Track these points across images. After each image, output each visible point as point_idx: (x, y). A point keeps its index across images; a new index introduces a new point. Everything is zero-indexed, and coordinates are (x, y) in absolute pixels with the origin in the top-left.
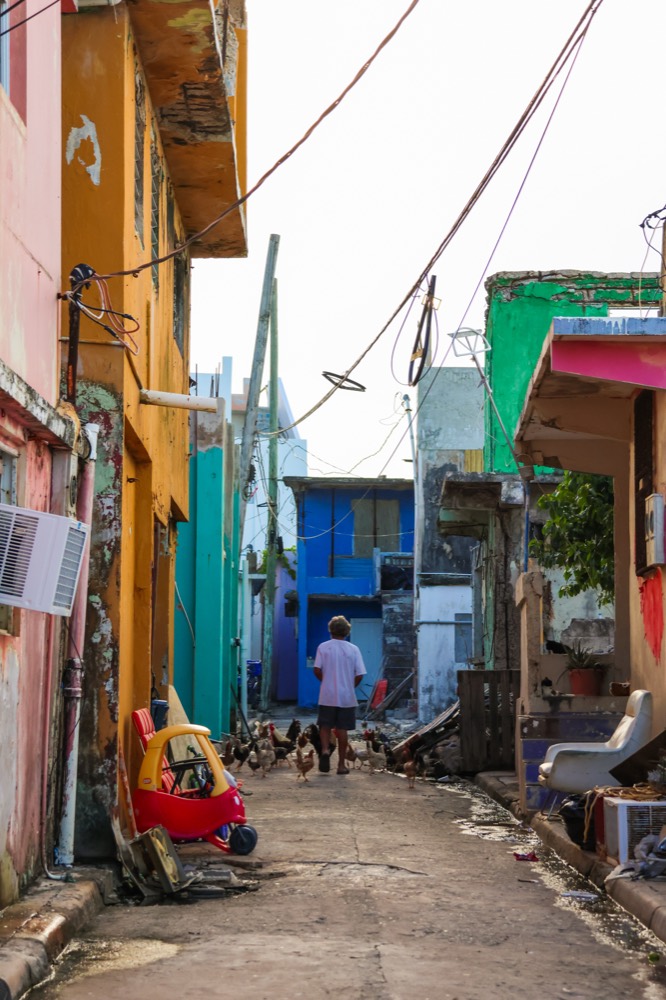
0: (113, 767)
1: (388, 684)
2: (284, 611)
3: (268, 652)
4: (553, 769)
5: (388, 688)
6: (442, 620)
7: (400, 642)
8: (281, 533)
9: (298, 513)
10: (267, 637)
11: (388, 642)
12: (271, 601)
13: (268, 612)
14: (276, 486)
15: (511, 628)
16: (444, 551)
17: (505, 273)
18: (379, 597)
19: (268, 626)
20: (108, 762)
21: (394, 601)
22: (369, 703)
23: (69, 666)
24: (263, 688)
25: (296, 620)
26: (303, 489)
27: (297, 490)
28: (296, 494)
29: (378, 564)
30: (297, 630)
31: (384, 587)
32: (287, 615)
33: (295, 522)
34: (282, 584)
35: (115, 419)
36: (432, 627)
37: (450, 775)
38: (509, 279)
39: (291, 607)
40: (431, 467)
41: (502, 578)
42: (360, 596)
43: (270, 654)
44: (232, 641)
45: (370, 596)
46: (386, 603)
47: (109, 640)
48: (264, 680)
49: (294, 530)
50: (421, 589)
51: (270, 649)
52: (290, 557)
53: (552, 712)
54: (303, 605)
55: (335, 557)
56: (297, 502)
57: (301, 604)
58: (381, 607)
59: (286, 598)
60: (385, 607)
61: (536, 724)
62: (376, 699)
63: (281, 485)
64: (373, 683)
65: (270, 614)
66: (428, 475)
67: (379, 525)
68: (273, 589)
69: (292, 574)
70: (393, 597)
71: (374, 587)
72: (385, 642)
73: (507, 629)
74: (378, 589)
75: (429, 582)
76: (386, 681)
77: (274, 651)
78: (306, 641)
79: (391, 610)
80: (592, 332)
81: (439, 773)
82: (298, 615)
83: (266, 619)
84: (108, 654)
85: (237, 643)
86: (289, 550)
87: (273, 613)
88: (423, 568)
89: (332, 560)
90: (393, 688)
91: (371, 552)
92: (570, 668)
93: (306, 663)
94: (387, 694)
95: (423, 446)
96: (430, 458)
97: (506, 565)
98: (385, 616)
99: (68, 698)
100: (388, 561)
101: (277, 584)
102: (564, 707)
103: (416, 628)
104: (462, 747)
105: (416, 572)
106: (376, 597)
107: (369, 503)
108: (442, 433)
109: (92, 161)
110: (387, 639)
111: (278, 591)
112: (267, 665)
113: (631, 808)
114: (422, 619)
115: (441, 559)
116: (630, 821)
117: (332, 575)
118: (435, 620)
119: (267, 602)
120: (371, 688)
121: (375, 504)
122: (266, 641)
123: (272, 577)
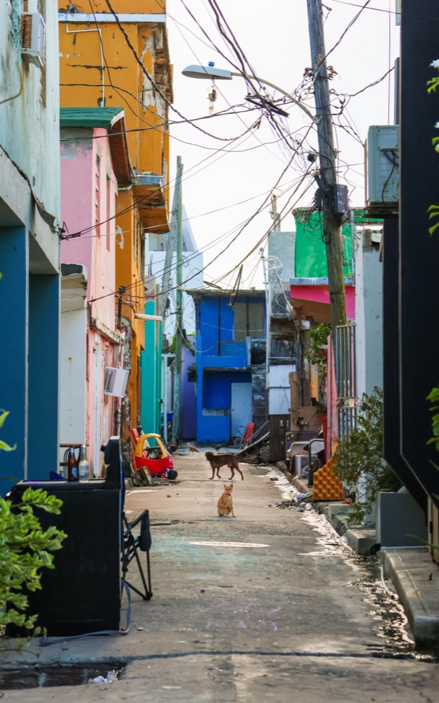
0: (130, 446)
1: (255, 426)
2: (187, 378)
3: (177, 406)
4: (291, 451)
5: (254, 428)
6: (283, 386)
7: (263, 398)
8: (185, 326)
9: (196, 313)
10: (176, 396)
11: (255, 399)
12: (179, 372)
13: (176, 380)
14: (181, 295)
15: (304, 393)
16: (284, 344)
17: (302, 208)
18: (250, 369)
19: (176, 388)
20: (128, 445)
21: (259, 372)
22: (242, 438)
23: (116, 412)
24: (173, 429)
25: (195, 384)
26: (200, 297)
27: (195, 297)
28: (194, 300)
29: (249, 347)
30: (196, 392)
31: (253, 362)
32: (189, 381)
33: (194, 317)
34: (187, 360)
35: (129, 329)
36: (277, 390)
37: (265, 463)
38: (304, 211)
39: (192, 375)
40: (276, 293)
41: (300, 367)
42: (237, 368)
43: (178, 408)
44: (159, 401)
45: (244, 368)
46: (254, 373)
47: (128, 404)
48: (174, 424)
49: (194, 324)
50: (270, 367)
51: (178, 404)
52: (192, 340)
53: (301, 431)
54: (200, 375)
55: (221, 342)
56: (196, 305)
57: (198, 374)
58: (251, 376)
59: (189, 370)
60: (253, 376)
61: (292, 436)
62: (247, 436)
63: (184, 294)
64: (245, 425)
65: (178, 381)
66: (274, 298)
67: (250, 321)
68: (180, 362)
69: (193, 352)
70: (259, 369)
71: (247, 362)
72: (253, 398)
73: (302, 394)
74: (249, 364)
75: (275, 363)
76: (253, 424)
77: (181, 405)
78: (201, 398)
79: (258, 378)
80: (304, 284)
81: (259, 461)
82: (196, 381)
83: (175, 384)
84: (128, 409)
85: (161, 402)
86: (191, 335)
87: (180, 380)
88: (272, 355)
89: (219, 344)
90: (258, 428)
91: (245, 339)
92: (317, 413)
93: (202, 413)
94: (254, 432)
95: (271, 280)
96: (275, 287)
97: (302, 360)
98: (253, 382)
99: (116, 423)
100: (256, 345)
101: (183, 359)
102: (305, 429)
103: (268, 390)
104: (270, 451)
105: (268, 356)
106: (248, 369)
107: (244, 305)
108: (283, 272)
109: (120, 241)
110: (255, 396)
111: (183, 364)
112: (176, 414)
113: (302, 458)
114: (271, 385)
115: (282, 349)
116: (302, 462)
117: (219, 355)
118: (279, 386)
119: (175, 372)
120: (244, 429)
121: (248, 306)
122: (175, 399)
123: (179, 355)
